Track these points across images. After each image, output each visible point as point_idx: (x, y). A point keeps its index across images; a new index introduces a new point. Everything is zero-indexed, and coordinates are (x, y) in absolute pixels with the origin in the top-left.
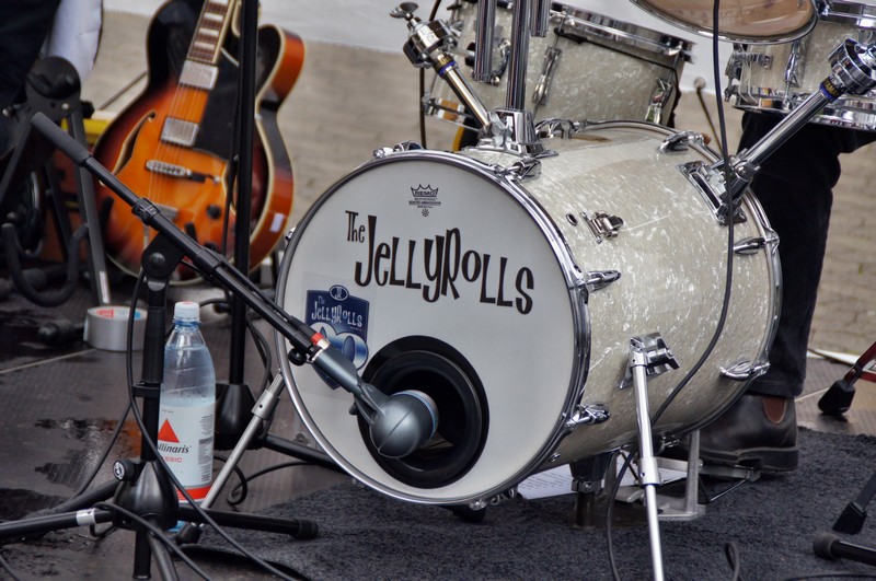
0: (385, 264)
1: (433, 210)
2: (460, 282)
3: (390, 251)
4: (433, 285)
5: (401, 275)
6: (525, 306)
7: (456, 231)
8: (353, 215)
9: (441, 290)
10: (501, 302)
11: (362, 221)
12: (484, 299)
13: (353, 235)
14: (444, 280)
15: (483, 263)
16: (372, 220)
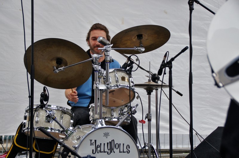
0: (99, 149)
1: (108, 137)
2: (115, 150)
3: (100, 146)
4: (109, 151)
5: (102, 150)
6: (128, 152)
7: (113, 140)
8: (91, 140)
9: (111, 152)
10: (124, 152)
11: (93, 141)
12: (120, 152)
13: (91, 144)
14: (111, 150)
15: (119, 145)
16: (95, 141)
